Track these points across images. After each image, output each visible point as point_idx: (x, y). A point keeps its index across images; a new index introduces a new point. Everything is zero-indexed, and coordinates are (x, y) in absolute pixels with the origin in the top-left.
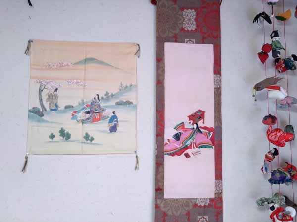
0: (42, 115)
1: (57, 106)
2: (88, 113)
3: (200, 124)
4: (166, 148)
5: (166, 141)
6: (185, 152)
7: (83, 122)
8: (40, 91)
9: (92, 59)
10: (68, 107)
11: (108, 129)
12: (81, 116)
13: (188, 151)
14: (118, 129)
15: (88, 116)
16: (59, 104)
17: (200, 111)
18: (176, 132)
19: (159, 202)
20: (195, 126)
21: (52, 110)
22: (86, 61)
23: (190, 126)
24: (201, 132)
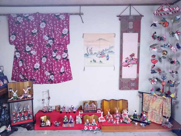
0: (88, 56)
1: (92, 53)
2: (101, 55)
3: (133, 57)
4: (123, 64)
5: (123, 63)
6: (128, 66)
7: (99, 57)
8: (87, 49)
9: (101, 39)
10: (95, 53)
11: (106, 59)
12: (99, 56)
13: (129, 65)
14: (109, 59)
15: (100, 56)
16: (93, 52)
17: (133, 54)
18: (126, 60)
19: (121, 79)
20: (131, 58)
21: (91, 54)
22: (100, 39)
23: (130, 58)
24: (133, 60)
